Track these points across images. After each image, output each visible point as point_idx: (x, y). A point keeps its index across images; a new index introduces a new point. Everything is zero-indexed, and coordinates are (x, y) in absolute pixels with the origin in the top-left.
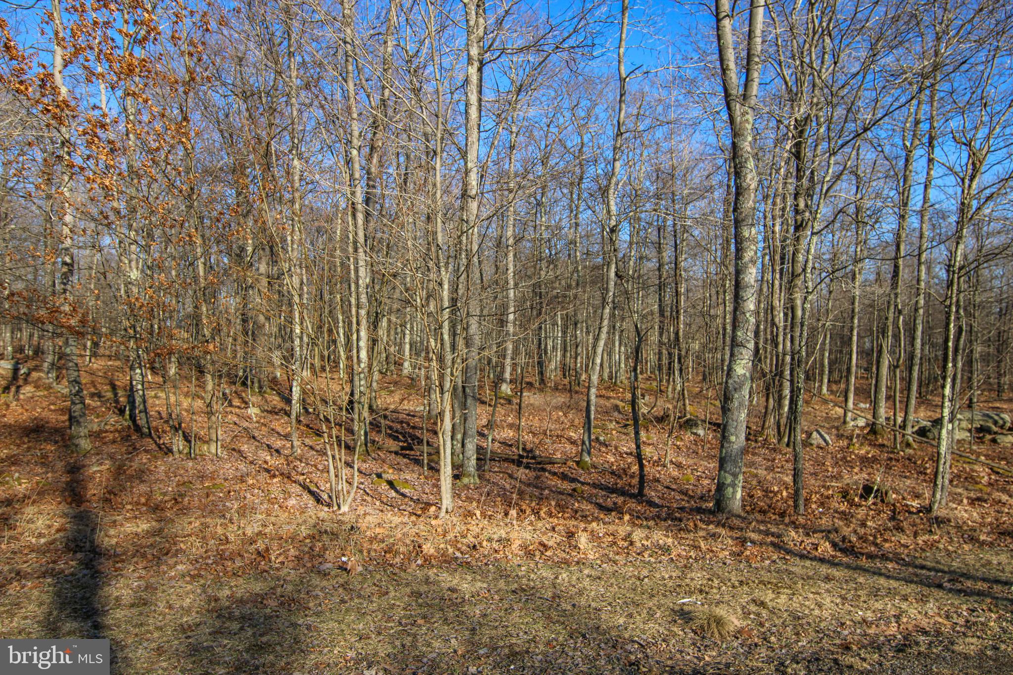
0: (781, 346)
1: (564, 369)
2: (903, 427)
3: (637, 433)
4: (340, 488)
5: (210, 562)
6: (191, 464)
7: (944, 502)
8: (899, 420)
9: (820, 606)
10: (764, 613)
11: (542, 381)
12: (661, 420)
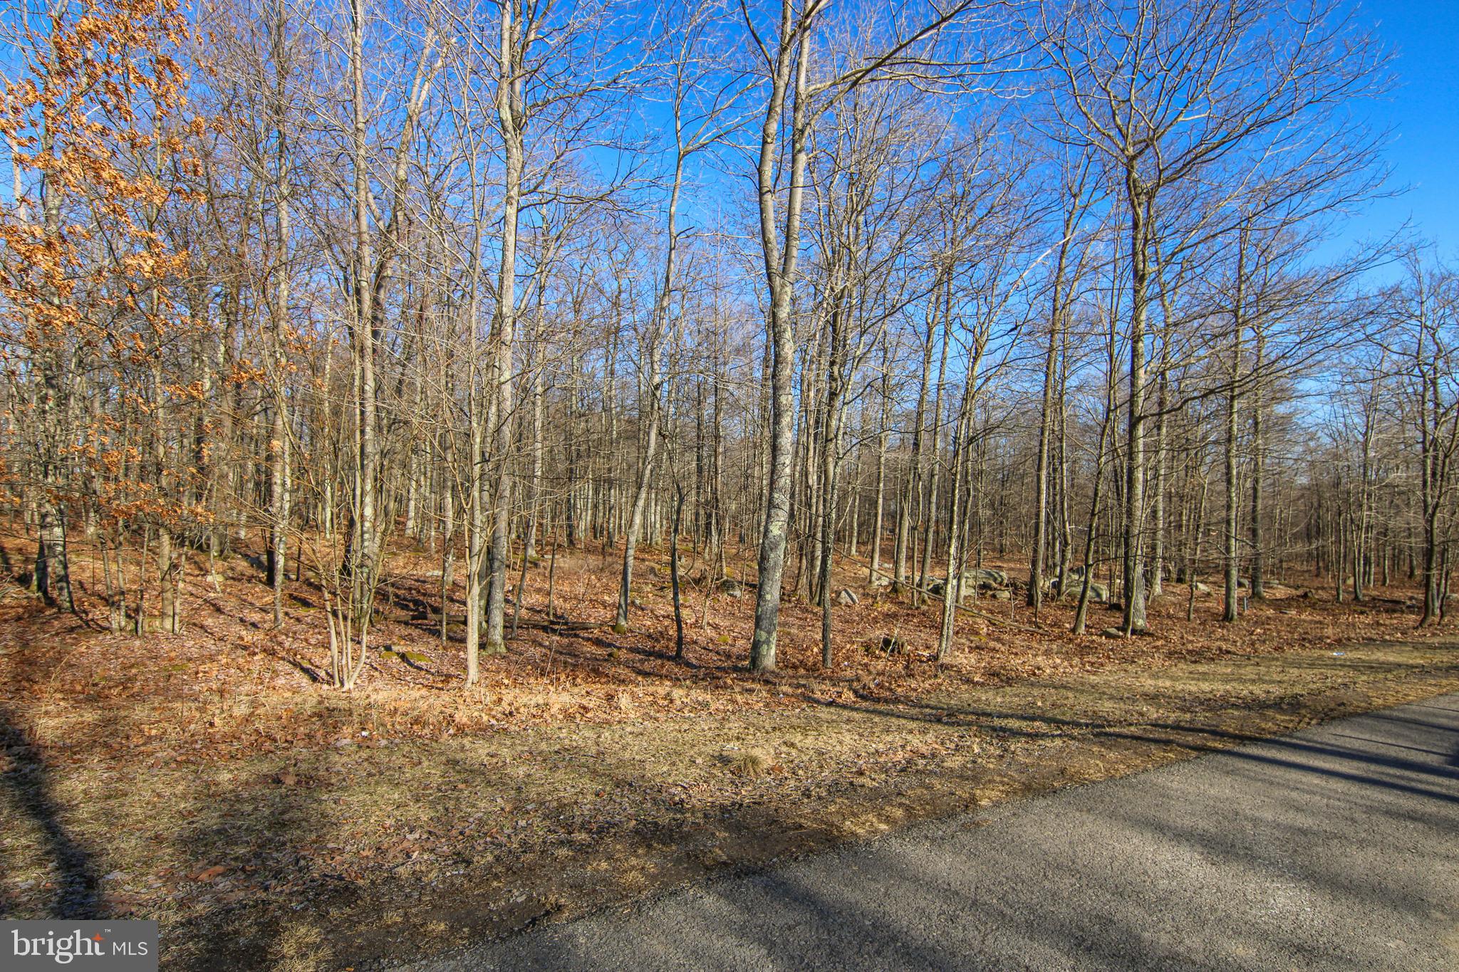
0: (814, 508)
1: (595, 530)
2: (920, 585)
3: (676, 594)
4: (344, 662)
5: (198, 746)
6: (138, 643)
7: (948, 650)
8: (917, 579)
9: (841, 743)
10: (794, 752)
11: (571, 542)
12: (698, 581)
